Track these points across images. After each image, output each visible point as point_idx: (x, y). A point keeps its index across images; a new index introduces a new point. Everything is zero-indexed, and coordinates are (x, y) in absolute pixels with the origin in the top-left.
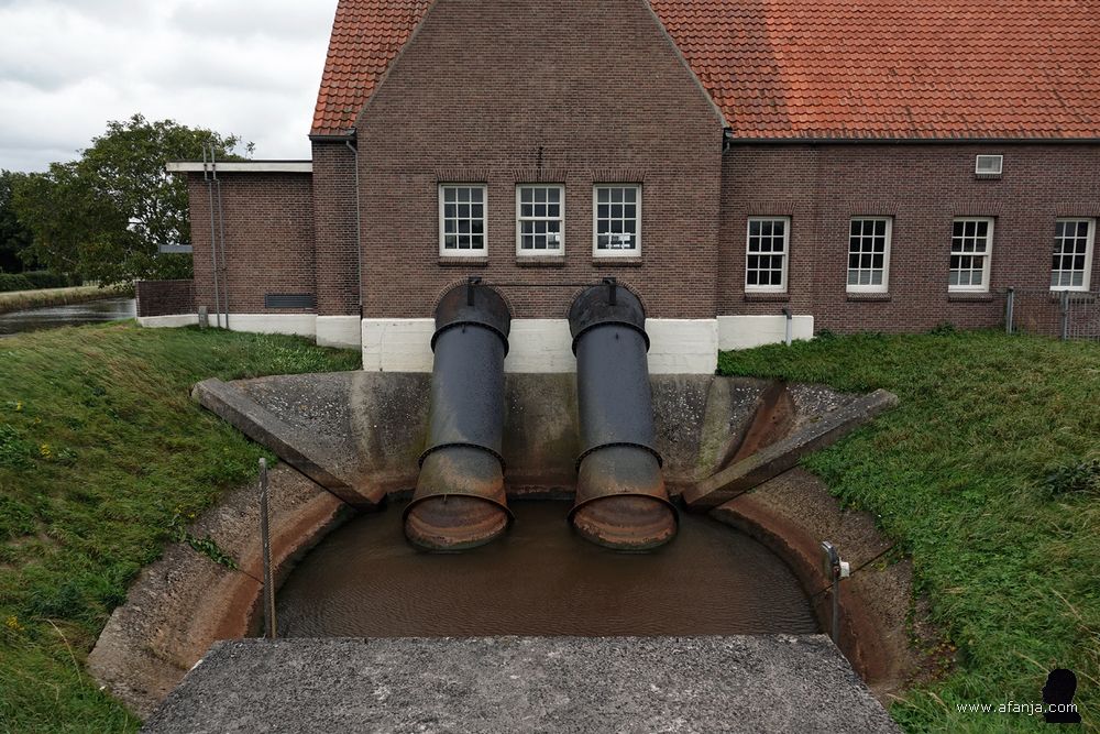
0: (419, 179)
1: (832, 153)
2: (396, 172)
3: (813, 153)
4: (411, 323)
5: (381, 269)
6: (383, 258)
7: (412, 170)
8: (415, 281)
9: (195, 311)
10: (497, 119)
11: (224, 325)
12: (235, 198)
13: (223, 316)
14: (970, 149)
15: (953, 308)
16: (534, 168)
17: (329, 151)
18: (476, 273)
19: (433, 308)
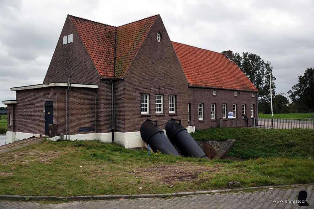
0: (137, 92)
1: (196, 89)
2: (132, 91)
3: (193, 89)
4: (135, 133)
5: (129, 118)
6: (129, 115)
7: (136, 90)
8: (136, 121)
9: (59, 135)
10: (152, 78)
11: (68, 139)
12: (71, 95)
13: (68, 136)
14: (212, 90)
15: (212, 123)
16: (159, 91)
17: (105, 83)
18: (148, 118)
19: (140, 128)
